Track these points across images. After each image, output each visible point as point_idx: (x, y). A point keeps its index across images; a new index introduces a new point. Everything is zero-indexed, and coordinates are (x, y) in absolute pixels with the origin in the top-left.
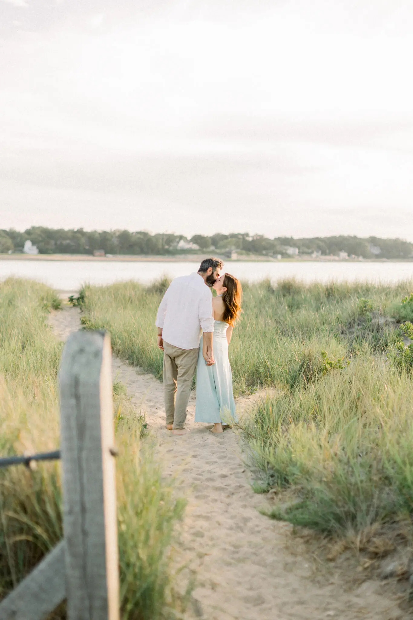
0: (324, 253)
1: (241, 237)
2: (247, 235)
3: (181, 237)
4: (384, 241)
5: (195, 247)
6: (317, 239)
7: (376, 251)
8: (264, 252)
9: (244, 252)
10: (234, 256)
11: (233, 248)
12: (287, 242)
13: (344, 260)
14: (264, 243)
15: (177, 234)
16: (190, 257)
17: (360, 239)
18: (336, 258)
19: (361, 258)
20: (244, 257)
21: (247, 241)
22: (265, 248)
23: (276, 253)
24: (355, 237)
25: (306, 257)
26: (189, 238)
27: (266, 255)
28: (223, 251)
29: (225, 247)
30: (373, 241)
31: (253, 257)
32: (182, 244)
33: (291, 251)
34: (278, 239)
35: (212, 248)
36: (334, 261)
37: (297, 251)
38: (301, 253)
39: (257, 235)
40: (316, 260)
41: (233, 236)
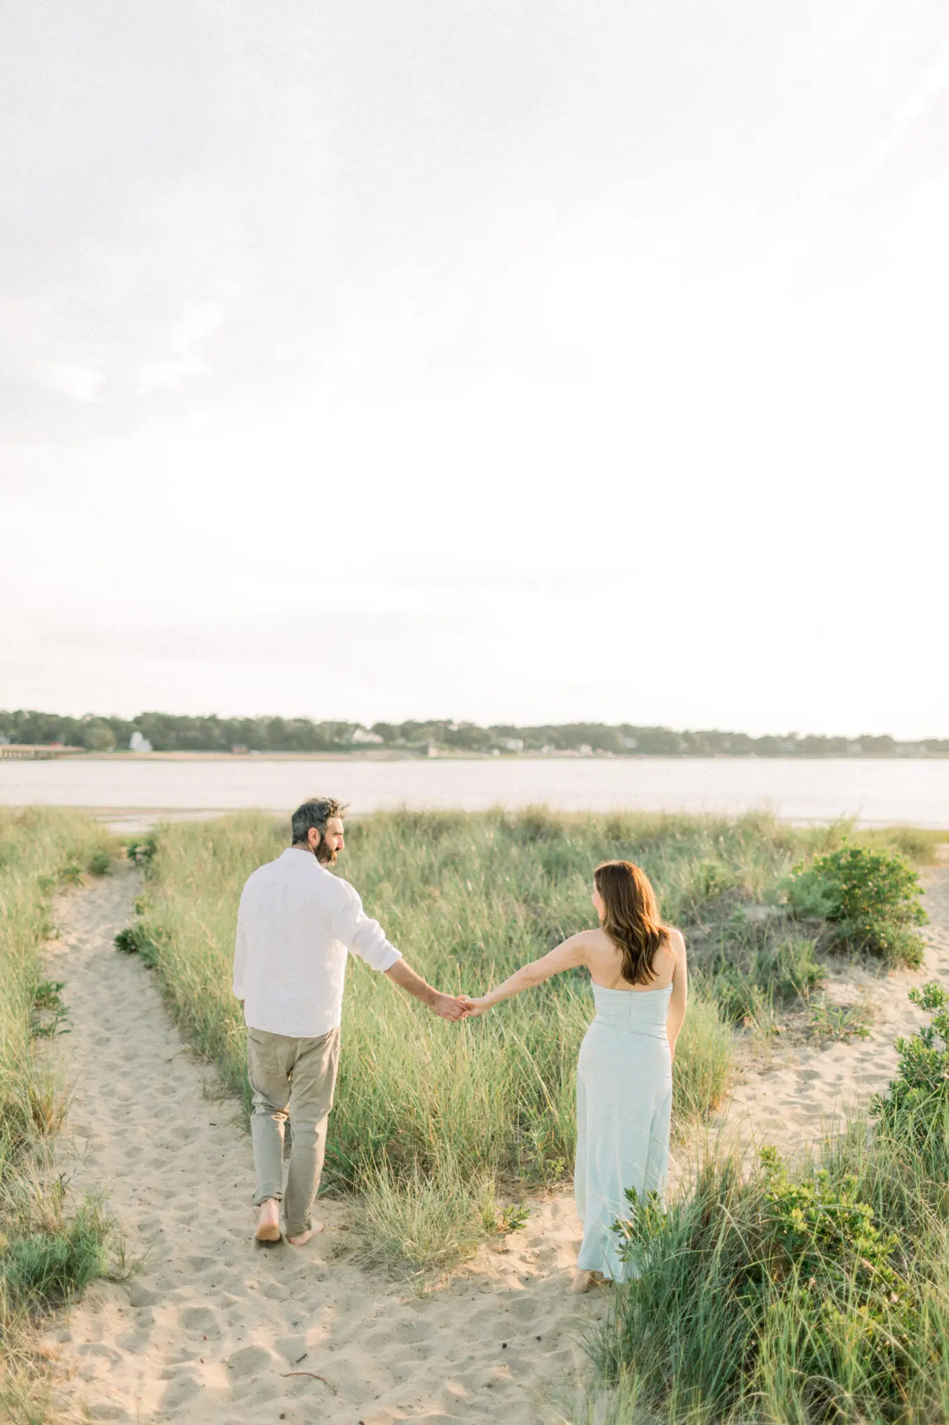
0: (559, 747)
1: (441, 725)
2: (450, 722)
3: (357, 726)
4: (641, 729)
5: (377, 739)
6: (549, 727)
7: (630, 743)
8: (475, 746)
9: (446, 746)
10: (433, 752)
11: (432, 741)
12: (508, 731)
13: (587, 757)
14: (474, 734)
15: (352, 720)
16: (371, 753)
17: (608, 727)
18: (575, 753)
19: (610, 754)
20: (447, 753)
21: (450, 731)
22: (476, 740)
23: (491, 747)
24: (601, 725)
25: (532, 752)
26: (369, 726)
27: (478, 750)
28: (418, 744)
29: (419, 739)
30: (627, 730)
31: (459, 753)
32: (358, 736)
33: (512, 744)
34: (495, 728)
35: (401, 741)
36: (573, 757)
37: (521, 744)
38: (528, 747)
39: (464, 723)
40: (549, 756)
41: (431, 723)
